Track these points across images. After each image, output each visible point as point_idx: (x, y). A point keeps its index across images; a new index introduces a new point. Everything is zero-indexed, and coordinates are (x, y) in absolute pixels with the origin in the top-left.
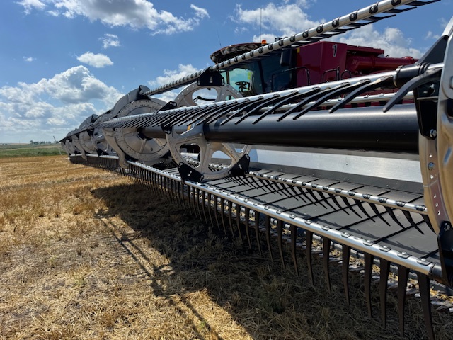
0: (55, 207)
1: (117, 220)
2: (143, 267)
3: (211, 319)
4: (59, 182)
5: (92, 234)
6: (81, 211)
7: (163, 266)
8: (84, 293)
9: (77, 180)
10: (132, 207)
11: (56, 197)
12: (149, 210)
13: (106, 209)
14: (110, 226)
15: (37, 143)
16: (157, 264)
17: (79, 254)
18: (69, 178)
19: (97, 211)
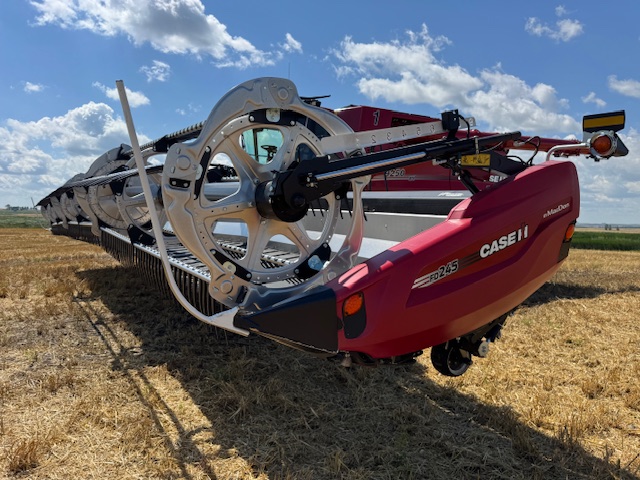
0: (23, 288)
1: (98, 305)
2: (109, 348)
3: (160, 388)
4: (36, 261)
5: (61, 317)
6: (56, 293)
7: (132, 348)
8: (35, 367)
9: (62, 259)
10: (121, 291)
11: (28, 277)
12: (142, 295)
13: (88, 292)
14: (87, 310)
15: (17, 208)
16: (127, 345)
17: (40, 333)
18: (52, 256)
19: (76, 294)
